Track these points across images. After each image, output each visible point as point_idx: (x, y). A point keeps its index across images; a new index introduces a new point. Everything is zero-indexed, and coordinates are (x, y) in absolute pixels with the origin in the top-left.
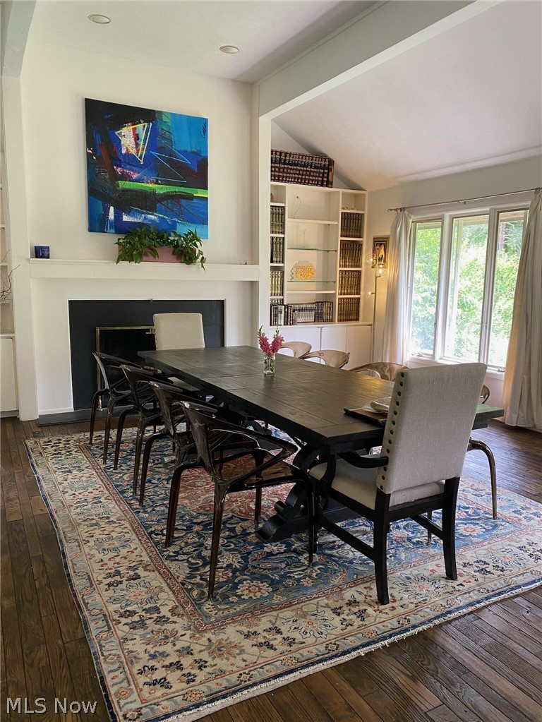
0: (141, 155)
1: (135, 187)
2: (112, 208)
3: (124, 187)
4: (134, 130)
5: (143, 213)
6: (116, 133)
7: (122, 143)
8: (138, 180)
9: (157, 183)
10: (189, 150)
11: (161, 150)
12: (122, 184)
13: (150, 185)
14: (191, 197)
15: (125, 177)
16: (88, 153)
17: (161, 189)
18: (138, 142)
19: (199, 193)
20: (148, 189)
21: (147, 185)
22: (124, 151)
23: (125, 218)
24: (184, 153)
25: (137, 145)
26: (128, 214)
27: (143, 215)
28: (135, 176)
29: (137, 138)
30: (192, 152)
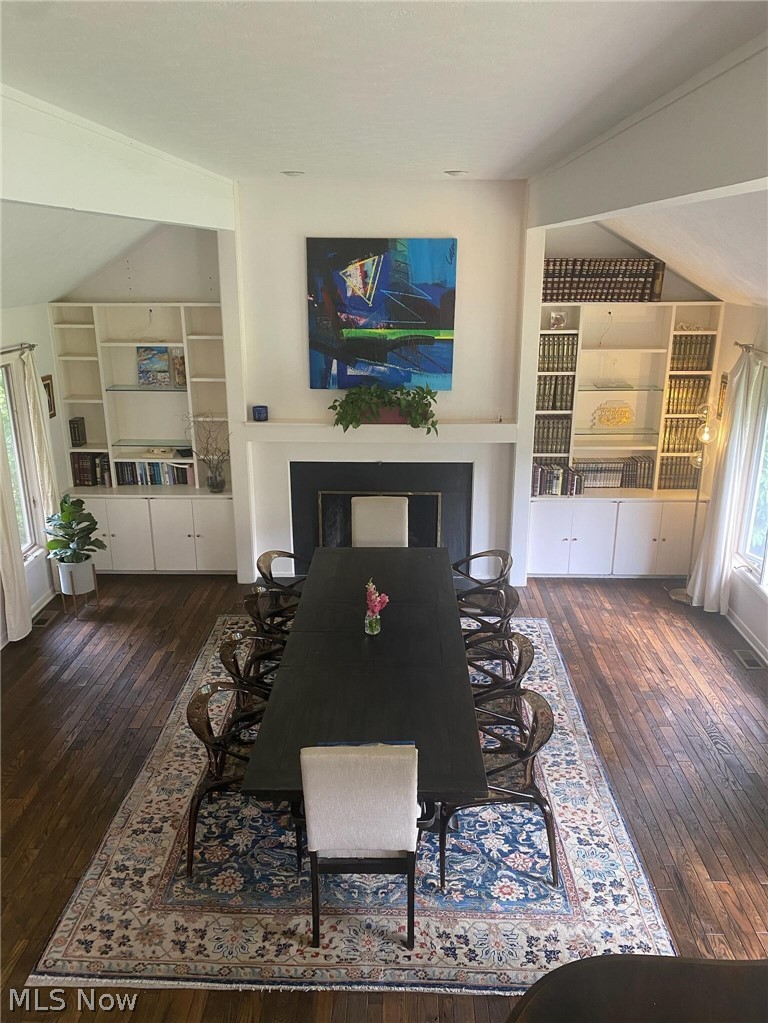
0: (370, 296)
1: (361, 335)
2: (335, 361)
3: (349, 335)
4: (362, 266)
5: (371, 364)
6: (341, 273)
7: (348, 284)
8: (365, 327)
9: (388, 328)
10: (430, 282)
11: (393, 286)
12: (347, 333)
13: (380, 331)
14: (431, 341)
15: (351, 324)
16: (309, 301)
17: (393, 334)
18: (367, 280)
19: (443, 335)
20: (376, 336)
21: (376, 331)
22: (349, 294)
23: (350, 371)
24: (424, 287)
25: (365, 284)
26: (354, 367)
27: (371, 368)
28: (362, 322)
29: (365, 275)
30: (434, 284)
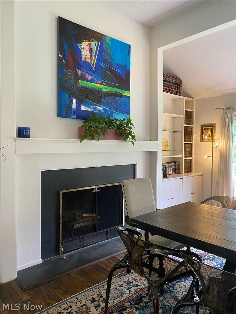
0: (94, 63)
1: (89, 86)
2: (74, 100)
3: (83, 85)
4: (90, 45)
5: (94, 105)
6: (79, 45)
7: (82, 53)
8: (91, 81)
9: (102, 84)
10: (121, 64)
11: (105, 61)
12: (82, 83)
13: (99, 85)
14: (121, 96)
15: (84, 78)
16: (59, 57)
17: (105, 89)
18: (92, 53)
19: (126, 93)
20: (97, 88)
21: (97, 85)
22: (83, 59)
23: (83, 108)
24: (118, 65)
25: (91, 56)
26: (85, 105)
28: (90, 78)
29: (91, 51)
